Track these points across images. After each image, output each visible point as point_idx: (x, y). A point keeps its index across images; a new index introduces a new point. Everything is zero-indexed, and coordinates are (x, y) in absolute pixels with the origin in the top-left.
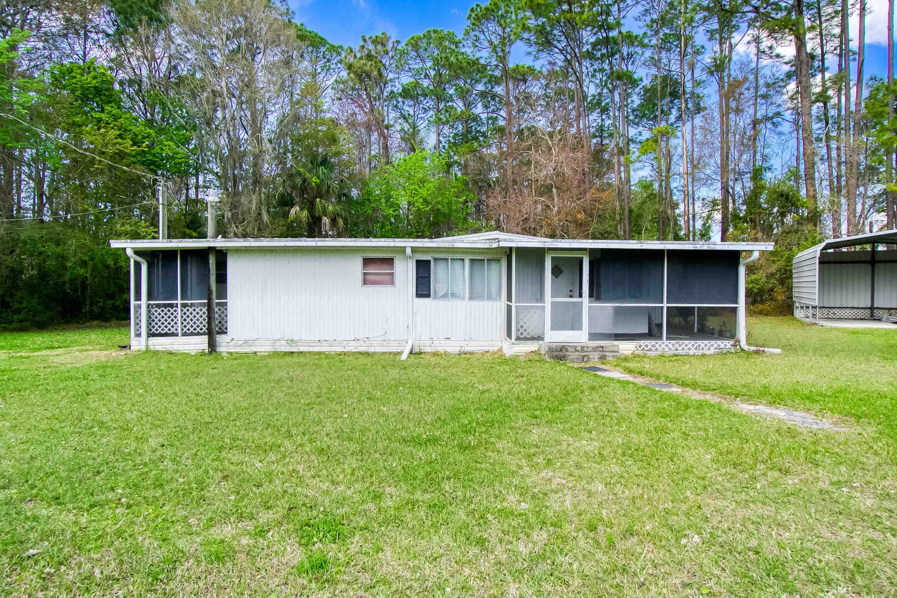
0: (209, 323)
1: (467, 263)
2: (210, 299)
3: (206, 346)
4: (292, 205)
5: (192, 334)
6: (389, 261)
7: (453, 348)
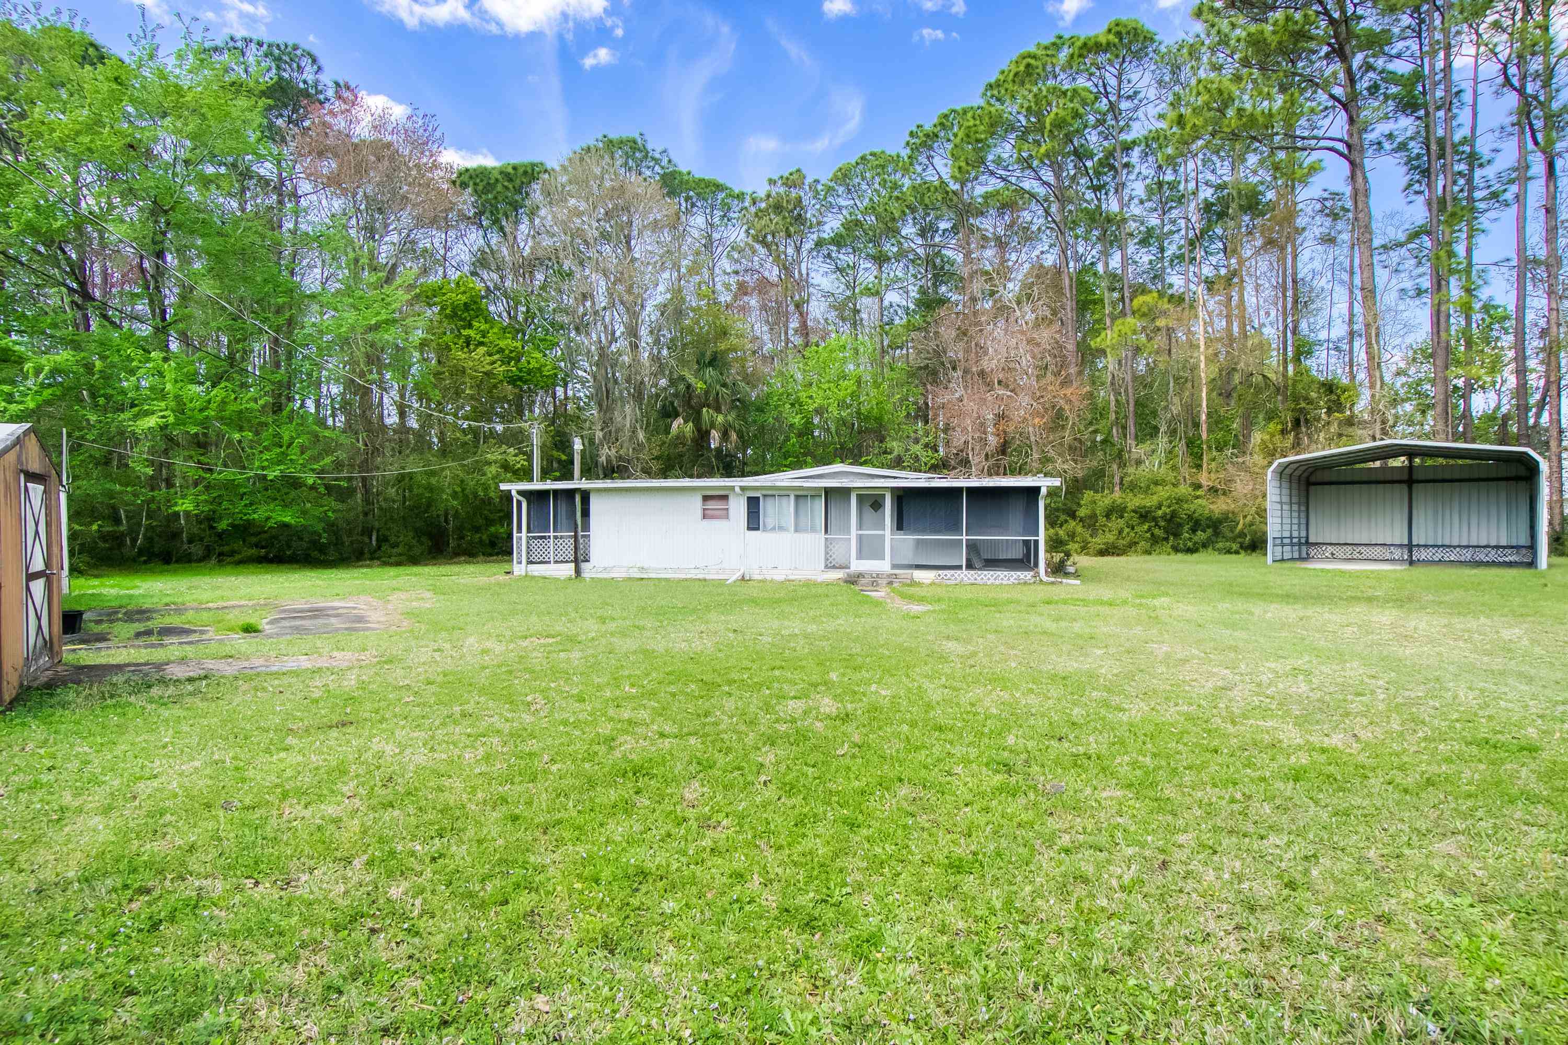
0: (576, 553)
1: (792, 498)
2: (576, 532)
3: (573, 573)
4: (677, 415)
5: (562, 562)
6: (725, 498)
7: (779, 576)
